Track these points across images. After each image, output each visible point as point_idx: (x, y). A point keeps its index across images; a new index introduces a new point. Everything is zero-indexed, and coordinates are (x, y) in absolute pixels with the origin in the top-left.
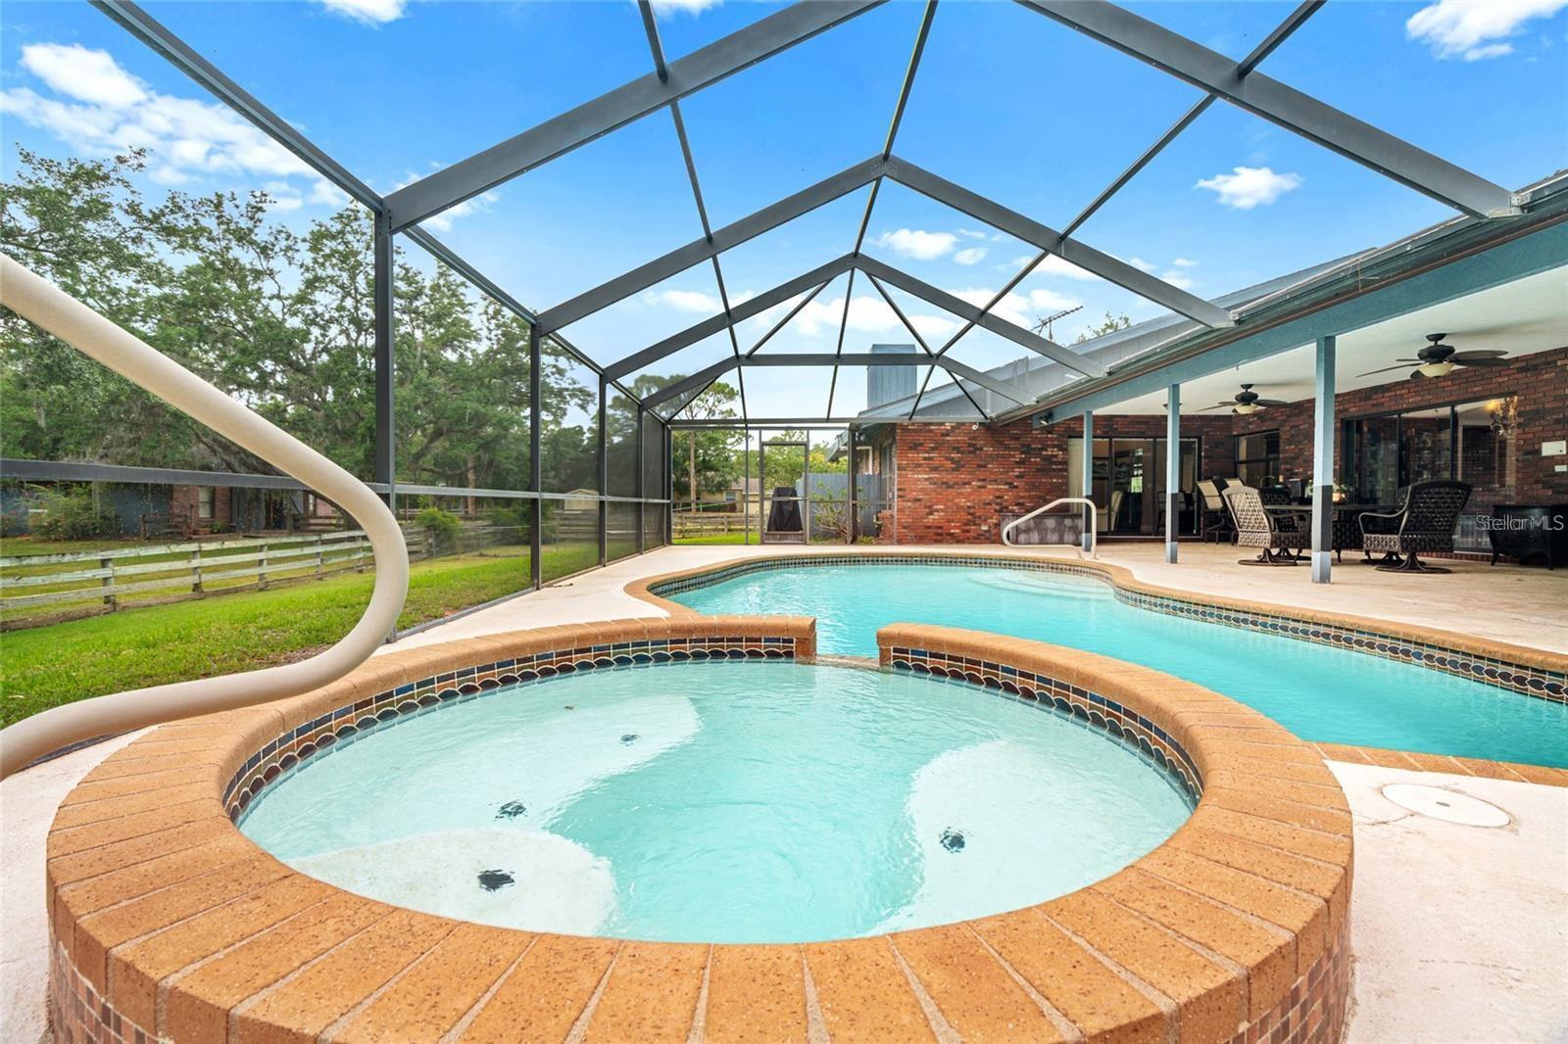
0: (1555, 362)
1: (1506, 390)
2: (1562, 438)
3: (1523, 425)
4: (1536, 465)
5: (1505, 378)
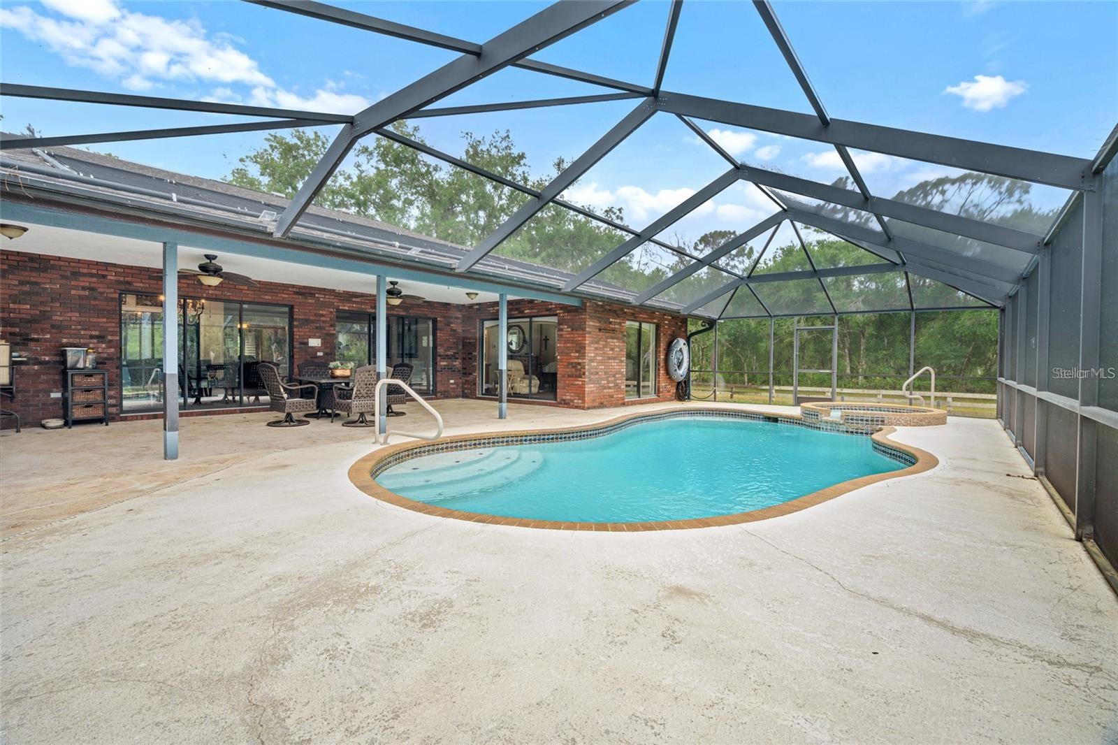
0: (315, 294)
1: (287, 303)
2: (319, 337)
3: (296, 326)
4: (306, 351)
5: (286, 296)
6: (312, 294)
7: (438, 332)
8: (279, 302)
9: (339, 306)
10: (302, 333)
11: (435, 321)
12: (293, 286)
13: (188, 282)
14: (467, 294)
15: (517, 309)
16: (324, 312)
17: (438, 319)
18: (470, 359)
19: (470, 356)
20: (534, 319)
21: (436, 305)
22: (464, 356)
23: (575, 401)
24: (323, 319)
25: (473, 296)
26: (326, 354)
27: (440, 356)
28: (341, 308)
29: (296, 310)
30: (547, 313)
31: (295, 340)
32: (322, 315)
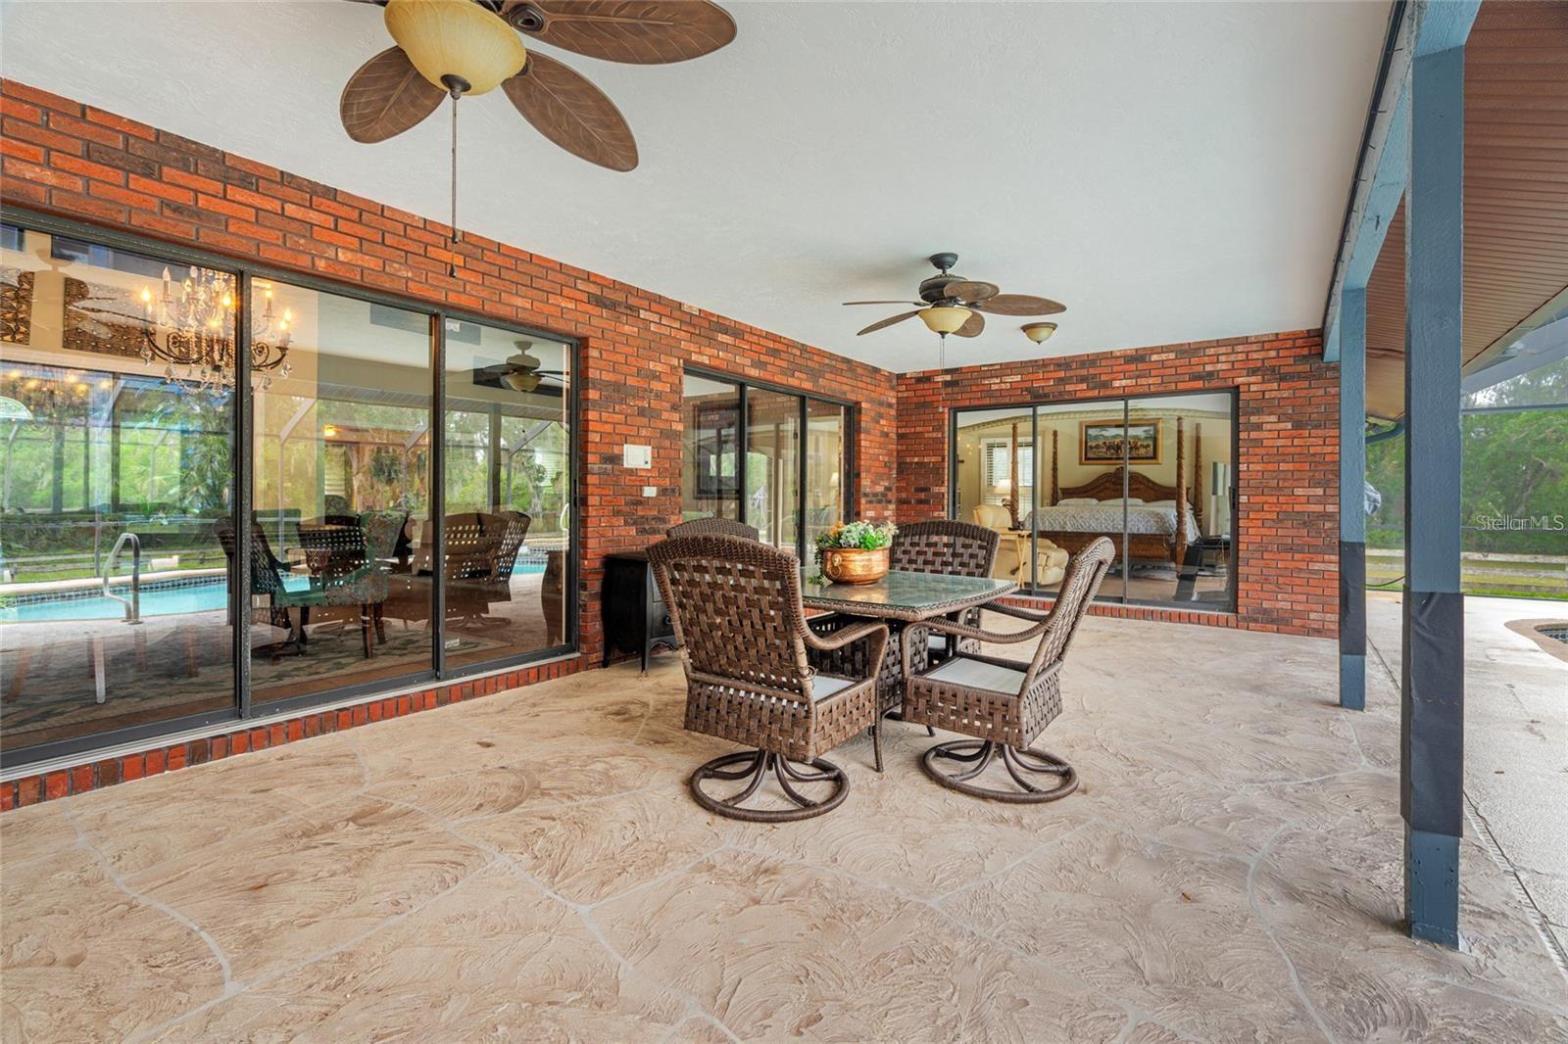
0: (637, 309)
1: (570, 328)
2: (647, 441)
3: (599, 406)
4: (616, 484)
5: (571, 306)
6: (630, 307)
7: (863, 436)
8: (553, 324)
9: (690, 353)
10: (609, 428)
11: (852, 412)
12: (588, 277)
13: (257, 200)
14: (1025, 328)
15: (1083, 379)
16: (659, 368)
17: (863, 405)
18: (920, 502)
19: (923, 496)
20: (1132, 403)
21: (859, 371)
22: (904, 495)
23: (1313, 616)
24: (656, 385)
25: (1043, 333)
26: (663, 491)
27: (866, 495)
28: (694, 357)
29: (593, 353)
30: (1199, 384)
31: (591, 448)
32: (656, 376)
